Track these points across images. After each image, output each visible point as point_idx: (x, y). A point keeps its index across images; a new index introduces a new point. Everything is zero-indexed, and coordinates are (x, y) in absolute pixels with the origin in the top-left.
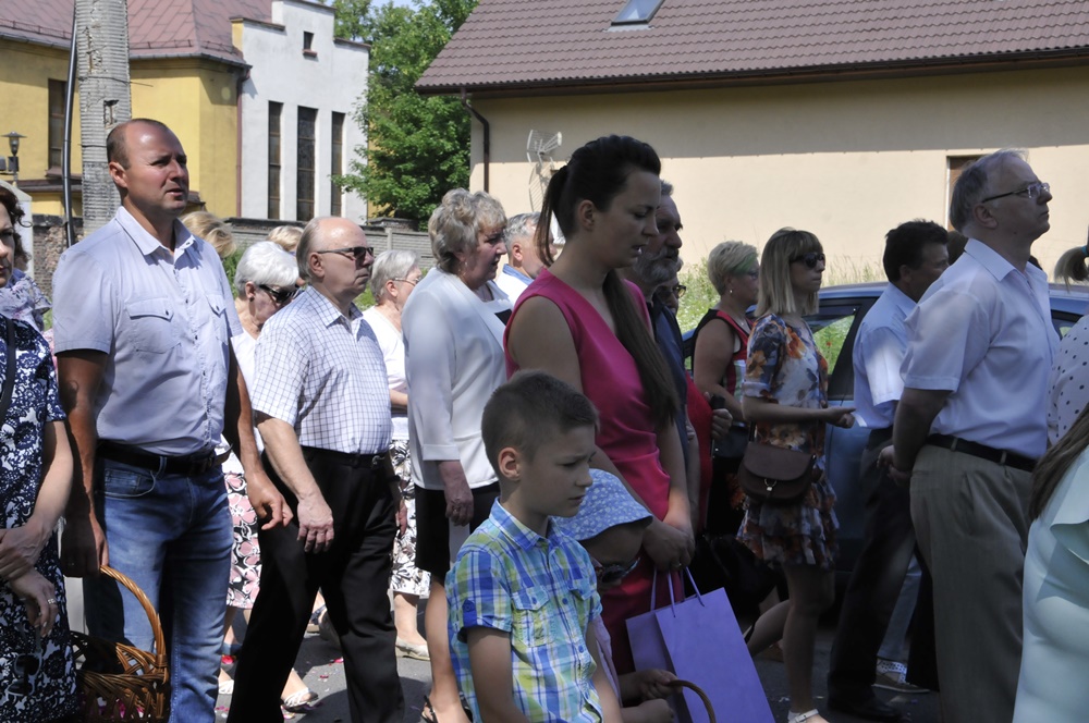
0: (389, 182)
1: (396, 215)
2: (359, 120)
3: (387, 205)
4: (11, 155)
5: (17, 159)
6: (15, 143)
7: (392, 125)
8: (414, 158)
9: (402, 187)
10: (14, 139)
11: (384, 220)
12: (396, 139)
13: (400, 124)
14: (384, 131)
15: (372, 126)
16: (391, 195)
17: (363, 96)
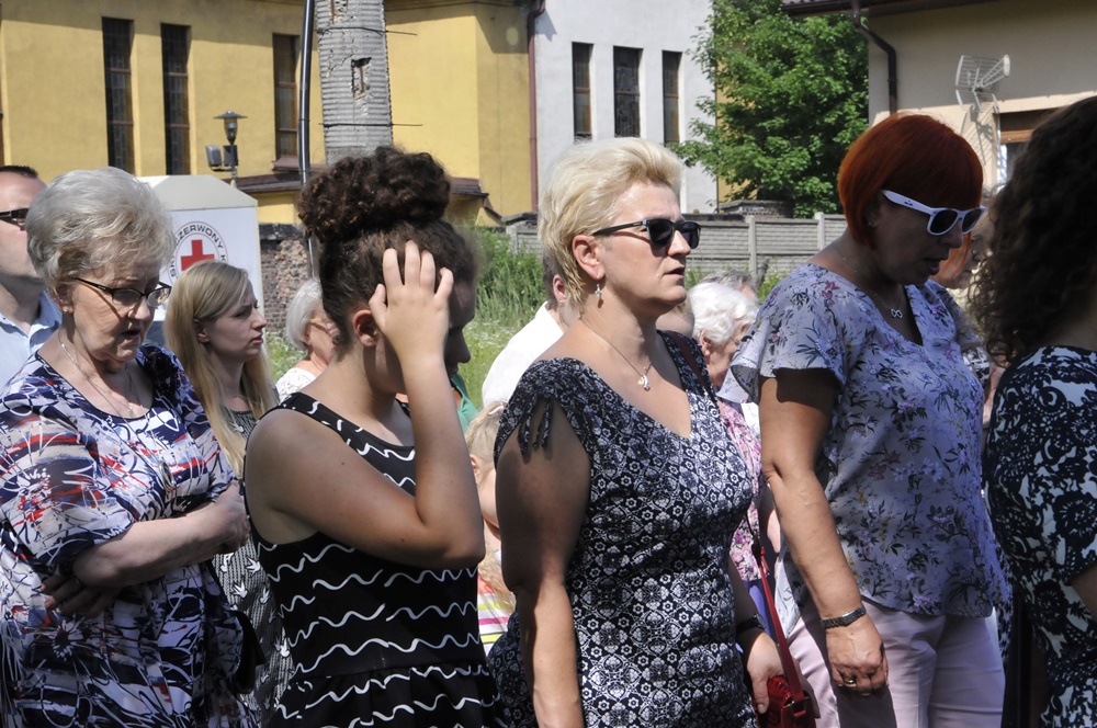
0: (749, 149)
1: (759, 196)
2: (703, 60)
3: (747, 183)
4: (228, 143)
5: (235, 148)
6: (232, 126)
7: (751, 64)
8: (783, 109)
9: (768, 153)
10: (230, 120)
11: (742, 205)
12: (759, 83)
13: (763, 61)
14: (741, 74)
15: (721, 67)
16: (753, 167)
17: (707, 24)
